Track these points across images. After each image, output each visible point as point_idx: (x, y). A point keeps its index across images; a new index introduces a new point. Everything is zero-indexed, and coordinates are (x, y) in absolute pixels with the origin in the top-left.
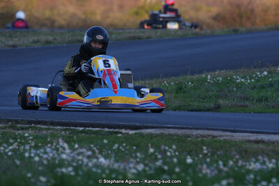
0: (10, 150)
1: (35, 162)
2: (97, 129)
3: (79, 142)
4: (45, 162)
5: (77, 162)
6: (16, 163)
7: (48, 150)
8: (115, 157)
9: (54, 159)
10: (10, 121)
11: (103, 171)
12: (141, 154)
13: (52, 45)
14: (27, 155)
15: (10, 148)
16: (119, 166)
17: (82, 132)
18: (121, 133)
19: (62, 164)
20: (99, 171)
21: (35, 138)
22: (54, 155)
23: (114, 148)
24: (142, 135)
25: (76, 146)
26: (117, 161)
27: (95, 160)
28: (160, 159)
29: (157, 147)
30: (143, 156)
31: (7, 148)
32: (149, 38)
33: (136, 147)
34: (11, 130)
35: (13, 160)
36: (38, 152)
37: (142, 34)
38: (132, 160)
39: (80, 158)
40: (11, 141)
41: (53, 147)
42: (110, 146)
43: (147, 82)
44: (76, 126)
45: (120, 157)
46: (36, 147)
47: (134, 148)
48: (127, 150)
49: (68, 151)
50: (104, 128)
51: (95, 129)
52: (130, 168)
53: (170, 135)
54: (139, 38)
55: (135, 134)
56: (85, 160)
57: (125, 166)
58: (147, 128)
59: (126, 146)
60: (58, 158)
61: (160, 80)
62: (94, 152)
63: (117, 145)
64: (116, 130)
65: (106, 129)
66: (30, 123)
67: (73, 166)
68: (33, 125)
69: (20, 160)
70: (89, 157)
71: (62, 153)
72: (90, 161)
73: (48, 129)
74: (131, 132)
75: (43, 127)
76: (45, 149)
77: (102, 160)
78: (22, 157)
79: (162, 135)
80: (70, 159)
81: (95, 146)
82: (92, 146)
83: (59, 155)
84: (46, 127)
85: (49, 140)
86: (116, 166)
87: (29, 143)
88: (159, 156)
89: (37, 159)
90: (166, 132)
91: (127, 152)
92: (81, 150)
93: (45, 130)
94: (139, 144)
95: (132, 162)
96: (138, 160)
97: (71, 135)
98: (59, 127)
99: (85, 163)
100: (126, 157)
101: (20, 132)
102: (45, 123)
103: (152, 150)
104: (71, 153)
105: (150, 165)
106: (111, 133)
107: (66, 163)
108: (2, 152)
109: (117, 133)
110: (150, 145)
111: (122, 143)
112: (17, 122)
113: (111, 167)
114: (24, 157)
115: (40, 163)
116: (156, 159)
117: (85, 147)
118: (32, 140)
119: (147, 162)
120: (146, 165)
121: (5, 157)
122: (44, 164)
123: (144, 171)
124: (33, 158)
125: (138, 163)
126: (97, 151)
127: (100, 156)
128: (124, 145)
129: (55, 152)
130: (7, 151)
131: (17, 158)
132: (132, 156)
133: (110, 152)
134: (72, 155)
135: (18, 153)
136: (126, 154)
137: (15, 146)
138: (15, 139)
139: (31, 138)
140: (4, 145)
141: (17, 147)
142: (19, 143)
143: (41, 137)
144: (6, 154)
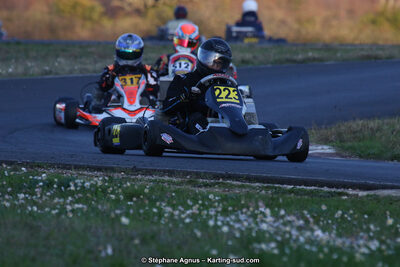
0: (188, 216)
1: (223, 233)
2: (313, 188)
3: (287, 206)
4: (238, 235)
5: (283, 236)
6: (195, 235)
7: (242, 217)
8: (337, 230)
9: (250, 229)
10: (188, 173)
11: (320, 249)
12: (375, 226)
13: (250, 66)
14: (211, 223)
15: (188, 212)
16: (344, 243)
17: (291, 191)
18: (347, 195)
19: (261, 237)
20: (314, 249)
21: (224, 199)
22: (249, 224)
23: (336, 216)
24: (377, 198)
25: (282, 212)
26: (339, 235)
27: (308, 234)
29: (398, 216)
30: (378, 229)
31: (183, 213)
32: (390, 57)
33: (369, 215)
34: (189, 187)
35: (192, 231)
36: (228, 219)
37: (381, 52)
38: (361, 234)
39: (288, 229)
40: (189, 202)
41: (249, 213)
42: (330, 213)
43: (386, 121)
44: (283, 184)
45: (345, 229)
46: (225, 212)
47: (366, 216)
48: (355, 219)
49: (270, 219)
50: (322, 186)
51: (309, 188)
52: (359, 246)
54: (376, 58)
55: (368, 196)
56: (294, 233)
57: (352, 243)
58: (385, 187)
59: (354, 213)
60: (256, 229)
62: (307, 221)
63: (340, 212)
64: (339, 190)
65: (326, 189)
66: (217, 177)
67: (277, 241)
68: (221, 180)
69: (201, 230)
70: (300, 228)
71: (263, 221)
72: (302, 234)
73: (239, 187)
74: (362, 193)
75: (235, 183)
76: (237, 216)
77: (319, 233)
78: (204, 226)
80: (272, 230)
81: (310, 212)
82: (305, 212)
83: (257, 224)
84: (240, 183)
85: (243, 202)
86: (339, 242)
87: (215, 207)
89: (225, 229)
91: (355, 223)
92: (289, 218)
93: (237, 188)
94: (372, 212)
95: (362, 238)
96: (371, 234)
97: (275, 196)
98: (257, 184)
99: (294, 237)
100: (354, 229)
101: (203, 190)
102: (237, 178)
103: (390, 221)
104: (275, 222)
105: (388, 241)
106: (332, 194)
107: (267, 235)
108: (176, 217)
109: (341, 194)
110: (388, 213)
111: (348, 210)
112: (198, 175)
113: (332, 243)
114: (208, 226)
115: (231, 235)
116: (398, 234)
117: (294, 215)
118: (219, 201)
119: (383, 238)
120: (382, 242)
121: (181, 225)
122: (236, 238)
123: (379, 250)
124: (219, 227)
125: (371, 239)
126: (311, 220)
127: (316, 227)
128: (351, 212)
129: (251, 220)
130: (183, 216)
131: (197, 227)
132: (361, 228)
133: (330, 222)
134: (276, 225)
135: (199, 220)
136: (354, 225)
137: (195, 210)
138: (195, 201)
139: (217, 198)
140: (180, 208)
141: (197, 212)
142: (201, 205)
143: (232, 198)
144: (182, 220)
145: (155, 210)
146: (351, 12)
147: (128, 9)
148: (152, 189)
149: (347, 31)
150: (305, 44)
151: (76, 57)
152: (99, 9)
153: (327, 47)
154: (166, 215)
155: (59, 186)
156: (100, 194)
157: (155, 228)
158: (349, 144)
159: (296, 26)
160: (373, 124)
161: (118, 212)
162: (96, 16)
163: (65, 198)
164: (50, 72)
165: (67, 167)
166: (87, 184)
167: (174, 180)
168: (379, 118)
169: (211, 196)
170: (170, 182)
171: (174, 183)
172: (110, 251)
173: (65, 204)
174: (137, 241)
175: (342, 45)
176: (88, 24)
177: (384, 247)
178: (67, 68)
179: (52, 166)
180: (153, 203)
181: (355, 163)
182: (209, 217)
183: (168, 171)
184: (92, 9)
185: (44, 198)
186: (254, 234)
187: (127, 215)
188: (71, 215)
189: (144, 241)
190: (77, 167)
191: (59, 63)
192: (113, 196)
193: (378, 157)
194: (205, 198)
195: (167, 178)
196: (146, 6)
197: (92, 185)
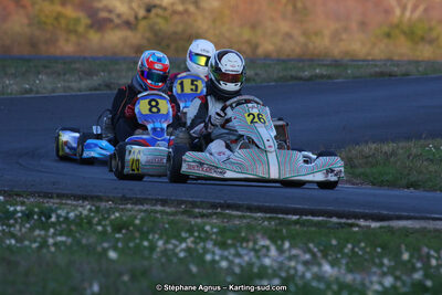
0: (183, 250)
1: (221, 268)
2: (321, 218)
3: (292, 238)
4: (237, 270)
5: (287, 271)
6: (190, 271)
7: (242, 252)
8: (347, 264)
9: (251, 265)
10: (183, 202)
11: (329, 285)
12: (390, 260)
13: (253, 84)
14: (208, 257)
15: (184, 246)
16: (354, 280)
17: (296, 222)
18: (358, 226)
19: (263, 273)
20: (322, 286)
21: (222, 231)
22: (250, 259)
23: (346, 251)
24: (391, 230)
25: (287, 245)
26: (350, 271)
27: (315, 269)
28: (420, 269)
29: (415, 250)
30: (393, 264)
31: (176, 246)
32: (407, 74)
33: (382, 248)
34: (185, 218)
35: (187, 266)
36: (226, 253)
37: (396, 69)
38: (374, 269)
39: (293, 264)
40: (184, 235)
42: (340, 248)
43: (401, 144)
44: (287, 214)
45: (355, 264)
46: (223, 245)
47: (379, 250)
48: (367, 252)
49: (273, 252)
50: (331, 217)
51: (316, 219)
52: (371, 283)
53: (436, 230)
54: (391, 75)
55: (381, 227)
56: (301, 268)
57: (363, 279)
58: (400, 218)
59: (366, 247)
60: (257, 264)
61: (422, 142)
62: (314, 255)
63: (350, 246)
64: (350, 221)
65: (335, 220)
66: (214, 206)
67: (280, 277)
69: (197, 265)
70: (306, 263)
71: (266, 256)
72: (308, 269)
73: (240, 217)
74: (374, 225)
75: (235, 213)
76: (237, 249)
77: (327, 268)
78: (200, 261)
79: (423, 231)
80: (275, 265)
81: (317, 245)
82: (311, 245)
83: (258, 258)
84: (239, 213)
85: (243, 234)
86: (349, 278)
87: (212, 239)
88: (419, 265)
90: (431, 225)
91: (367, 257)
92: (294, 252)
93: (237, 219)
94: (386, 245)
95: (375, 273)
96: (385, 269)
97: (278, 228)
98: (259, 214)
99: (300, 273)
100: (366, 264)
101: (199, 220)
102: (237, 207)
103: (406, 256)
104: (278, 256)
105: (404, 278)
106: (342, 226)
107: (270, 271)
108: (170, 252)
109: (352, 225)
110: (403, 247)
111: (360, 242)
112: (194, 204)
113: (342, 279)
114: (204, 261)
115: (229, 271)
116: (414, 269)
117: (301, 248)
118: (216, 234)
119: (398, 273)
120: (397, 278)
121: (175, 260)
122: (235, 274)
123: (394, 287)
124: (218, 262)
125: (384, 274)
126: (319, 254)
127: (323, 262)
128: (363, 245)
129: (252, 254)
130: (177, 250)
131: (193, 262)
132: (374, 263)
133: (339, 256)
134: (280, 259)
135: (195, 254)
136: (366, 260)
137: (189, 242)
138: (190, 231)
139: (215, 230)
140: (174, 241)
141: (193, 246)
142: (196, 238)
143: (230, 230)
144: (176, 255)
145: (146, 244)
146: (363, 25)
147: (117, 21)
148: (142, 220)
149: (358, 45)
150: (312, 60)
151: (59, 74)
152: (85, 21)
153: (336, 63)
154: (158, 250)
155: (40, 217)
156: (85, 226)
157: (146, 263)
158: (360, 170)
159: (302, 39)
160: (387, 148)
161: (106, 245)
162: (81, 29)
163: (47, 230)
164: (31, 91)
165: (48, 195)
166: (72, 215)
167: (168, 209)
168: (393, 141)
169: (208, 228)
170: (163, 212)
171: (167, 213)
172: (96, 288)
173: (46, 236)
174: (126, 278)
175: (353, 61)
176: (73, 38)
177: (399, 284)
178: (49, 87)
179: (32, 194)
180: (144, 236)
181: (367, 191)
182: (206, 251)
183: (161, 200)
184: (77, 21)
185: (24, 230)
186: (256, 270)
187: (115, 248)
188: (53, 249)
189: (133, 277)
190: (60, 196)
191: (41, 80)
192: (100, 228)
193: (392, 184)
194: (201, 229)
195: (159, 208)
196: (136, 18)
197: (76, 216)
